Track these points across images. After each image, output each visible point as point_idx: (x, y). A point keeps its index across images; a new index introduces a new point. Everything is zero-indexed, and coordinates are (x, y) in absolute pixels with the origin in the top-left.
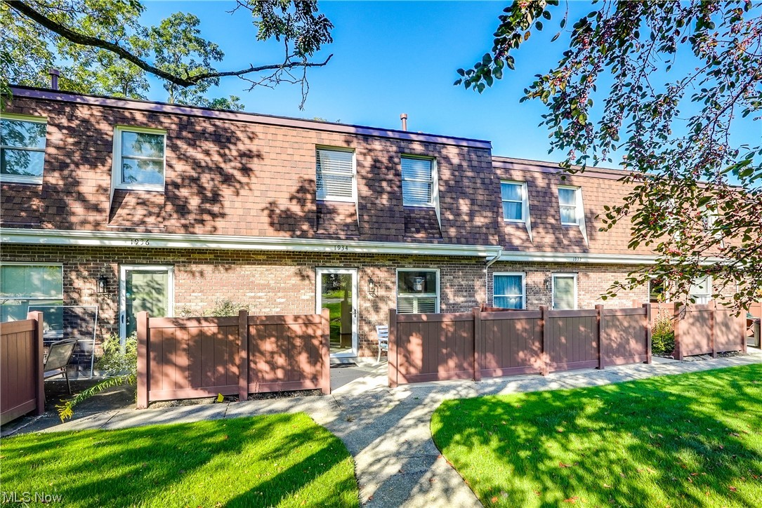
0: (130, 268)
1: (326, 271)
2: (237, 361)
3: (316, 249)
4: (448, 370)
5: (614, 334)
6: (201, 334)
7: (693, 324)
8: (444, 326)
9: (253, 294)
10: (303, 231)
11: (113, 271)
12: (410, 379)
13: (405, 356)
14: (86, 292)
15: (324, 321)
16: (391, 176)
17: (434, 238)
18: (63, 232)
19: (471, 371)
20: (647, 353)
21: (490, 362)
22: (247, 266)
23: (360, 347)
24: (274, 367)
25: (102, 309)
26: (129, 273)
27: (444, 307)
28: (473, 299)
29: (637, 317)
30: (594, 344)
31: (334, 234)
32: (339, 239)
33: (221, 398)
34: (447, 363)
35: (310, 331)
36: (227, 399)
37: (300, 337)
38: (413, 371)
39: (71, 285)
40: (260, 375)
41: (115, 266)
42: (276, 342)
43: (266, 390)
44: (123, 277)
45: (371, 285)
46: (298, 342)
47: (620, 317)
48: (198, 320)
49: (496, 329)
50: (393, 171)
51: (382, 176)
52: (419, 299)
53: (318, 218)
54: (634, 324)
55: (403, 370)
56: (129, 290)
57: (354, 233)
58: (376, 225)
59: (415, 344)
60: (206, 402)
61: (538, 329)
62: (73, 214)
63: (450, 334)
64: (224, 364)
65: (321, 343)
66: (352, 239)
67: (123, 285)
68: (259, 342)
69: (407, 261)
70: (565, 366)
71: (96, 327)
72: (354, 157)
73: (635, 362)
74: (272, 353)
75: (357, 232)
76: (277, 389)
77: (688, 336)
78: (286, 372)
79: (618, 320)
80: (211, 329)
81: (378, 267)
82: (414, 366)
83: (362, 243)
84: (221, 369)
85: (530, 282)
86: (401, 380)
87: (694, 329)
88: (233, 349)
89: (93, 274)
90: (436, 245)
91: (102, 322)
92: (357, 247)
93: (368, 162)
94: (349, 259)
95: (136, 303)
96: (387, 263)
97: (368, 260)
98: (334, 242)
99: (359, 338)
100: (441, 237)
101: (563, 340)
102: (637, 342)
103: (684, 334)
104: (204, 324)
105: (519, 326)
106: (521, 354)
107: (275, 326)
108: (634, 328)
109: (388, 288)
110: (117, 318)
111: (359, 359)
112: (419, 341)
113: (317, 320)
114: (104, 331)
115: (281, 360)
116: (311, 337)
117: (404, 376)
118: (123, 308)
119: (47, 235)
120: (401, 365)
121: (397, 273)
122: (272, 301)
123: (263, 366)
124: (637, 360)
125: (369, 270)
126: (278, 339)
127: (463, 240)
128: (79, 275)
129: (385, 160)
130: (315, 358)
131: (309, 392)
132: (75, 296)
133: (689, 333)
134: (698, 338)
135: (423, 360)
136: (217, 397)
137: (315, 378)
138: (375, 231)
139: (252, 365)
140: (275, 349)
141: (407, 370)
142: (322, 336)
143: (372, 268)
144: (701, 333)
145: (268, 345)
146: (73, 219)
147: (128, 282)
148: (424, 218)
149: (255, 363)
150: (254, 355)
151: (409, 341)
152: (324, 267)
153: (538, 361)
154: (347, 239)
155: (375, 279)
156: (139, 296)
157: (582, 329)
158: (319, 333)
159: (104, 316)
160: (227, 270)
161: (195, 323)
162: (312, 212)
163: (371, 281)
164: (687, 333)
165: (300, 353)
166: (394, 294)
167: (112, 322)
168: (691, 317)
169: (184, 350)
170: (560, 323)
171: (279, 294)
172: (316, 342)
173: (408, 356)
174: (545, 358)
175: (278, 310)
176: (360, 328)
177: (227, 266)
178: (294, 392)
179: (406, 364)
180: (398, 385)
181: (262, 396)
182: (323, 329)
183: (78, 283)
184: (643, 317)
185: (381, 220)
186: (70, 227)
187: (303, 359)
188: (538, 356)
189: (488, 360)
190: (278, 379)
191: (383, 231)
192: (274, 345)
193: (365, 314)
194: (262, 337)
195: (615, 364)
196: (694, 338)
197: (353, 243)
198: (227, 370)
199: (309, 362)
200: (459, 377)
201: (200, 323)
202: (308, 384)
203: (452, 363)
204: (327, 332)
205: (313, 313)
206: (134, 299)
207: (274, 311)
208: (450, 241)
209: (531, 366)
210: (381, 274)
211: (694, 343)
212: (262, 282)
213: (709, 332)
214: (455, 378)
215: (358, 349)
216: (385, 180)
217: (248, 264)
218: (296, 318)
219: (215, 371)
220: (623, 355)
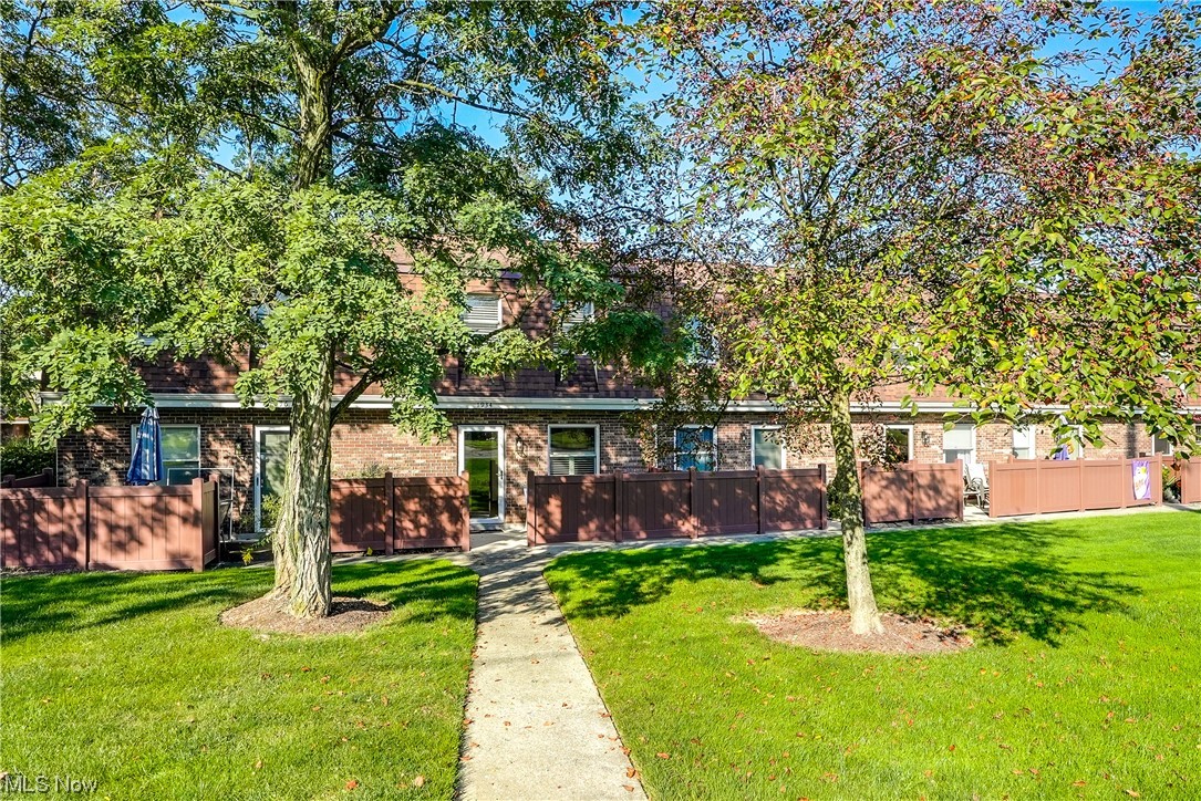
0: (266, 429)
1: (469, 430)
2: (384, 519)
3: (458, 406)
4: (588, 532)
5: (779, 498)
6: (352, 494)
7: (886, 487)
8: (584, 488)
9: (390, 455)
10: (444, 388)
11: (248, 433)
12: (549, 539)
13: (543, 517)
14: (222, 455)
15: (464, 483)
16: (540, 324)
17: (588, 391)
18: (206, 396)
19: (613, 532)
20: (821, 518)
21: (633, 525)
22: (384, 425)
23: (507, 513)
24: (417, 526)
25: (238, 471)
26: (263, 434)
27: (604, 468)
28: (638, 458)
29: (811, 480)
30: (754, 508)
31: (477, 390)
32: (484, 395)
33: (370, 551)
34: (587, 525)
35: (451, 492)
36: (375, 554)
37: (441, 498)
38: (552, 531)
39: (208, 447)
40: (405, 532)
41: (251, 426)
42: (419, 503)
43: (411, 547)
44: (258, 439)
45: (519, 444)
46: (440, 502)
47: (787, 479)
48: (349, 481)
49: (639, 491)
50: (542, 318)
51: (531, 324)
52: (576, 459)
53: (460, 372)
54: (806, 487)
55: (542, 531)
56: (262, 451)
57: (499, 388)
58: (523, 380)
59: (554, 506)
60: (356, 556)
61: (685, 491)
62: (216, 378)
63: (590, 496)
64: (373, 522)
65: (461, 503)
66: (497, 396)
67: (258, 447)
68: (404, 502)
69: (561, 416)
70: (718, 530)
71: (232, 490)
72: (500, 302)
73: (805, 528)
74: (416, 512)
75: (502, 388)
76: (420, 546)
77: (879, 501)
78: (429, 530)
79: (784, 481)
80: (361, 490)
81: (528, 424)
82: (554, 527)
83: (508, 400)
84: (370, 527)
85: (721, 436)
86: (540, 540)
87: (889, 493)
88: (381, 508)
89: (229, 437)
90: (591, 399)
91: (238, 485)
92: (502, 403)
93: (516, 309)
94: (494, 416)
95: (270, 465)
96: (538, 419)
97: (516, 416)
98: (477, 399)
99: (505, 502)
100: (597, 391)
101: (716, 503)
102: (809, 507)
103: (874, 498)
104: (355, 485)
105: (665, 488)
106: (667, 517)
107: (418, 487)
108: (806, 491)
109: (539, 448)
110: (252, 481)
111: (506, 525)
112: (558, 503)
113: (457, 482)
114: (240, 494)
115: (424, 520)
116: (452, 498)
117: (543, 536)
118: (258, 470)
119: (191, 399)
120: (540, 526)
121: (549, 430)
122: (411, 463)
123: (408, 524)
124: (809, 526)
125: (517, 428)
126: (420, 500)
127: (623, 393)
128: (217, 438)
129: (534, 305)
130: (456, 517)
131: (450, 549)
132: (212, 459)
133: (880, 497)
134: (893, 502)
135: (562, 521)
136: (366, 552)
137: (456, 537)
138: (522, 386)
139: (398, 523)
140: (419, 509)
141: (546, 530)
142: (462, 497)
143: (520, 426)
144: (898, 497)
145: (412, 506)
146: (216, 383)
147: (263, 443)
148: (579, 369)
149: (401, 522)
150: (399, 514)
151: (548, 503)
152: (467, 424)
153: (687, 524)
154: (491, 395)
155: (524, 437)
156: (272, 459)
157: (739, 492)
158: (459, 494)
159: (240, 479)
160: (363, 429)
161: (347, 485)
162: (452, 366)
163: (519, 439)
164: (877, 497)
165: (442, 513)
166: (545, 454)
167: (247, 485)
168: (883, 478)
169: (337, 508)
170: (713, 485)
171: (419, 455)
172: (457, 503)
173: (547, 517)
174: (694, 521)
175: (417, 472)
176: (508, 491)
177: (363, 426)
178: (437, 549)
179: (545, 525)
180: (537, 545)
181: (406, 552)
182: (464, 489)
183: (216, 446)
184: (817, 479)
185: (529, 373)
186: (214, 390)
187: (444, 518)
188: (686, 519)
189: (630, 523)
190: (420, 537)
191: (531, 386)
192: (418, 506)
193: (513, 476)
194: (408, 498)
195: (780, 530)
196: (887, 502)
197: (496, 399)
198: (375, 527)
199: (451, 521)
200: (600, 539)
201: (351, 484)
202: (450, 542)
203: (592, 526)
204: (467, 493)
205: (454, 474)
206: (268, 461)
207: (414, 473)
208: (608, 395)
209: (678, 530)
210: (531, 432)
211: (888, 509)
212: (400, 442)
213: (910, 496)
214: (596, 540)
215: (505, 515)
216: (533, 328)
217: (385, 423)
218: (438, 480)
219: (364, 528)
220: (792, 521)
